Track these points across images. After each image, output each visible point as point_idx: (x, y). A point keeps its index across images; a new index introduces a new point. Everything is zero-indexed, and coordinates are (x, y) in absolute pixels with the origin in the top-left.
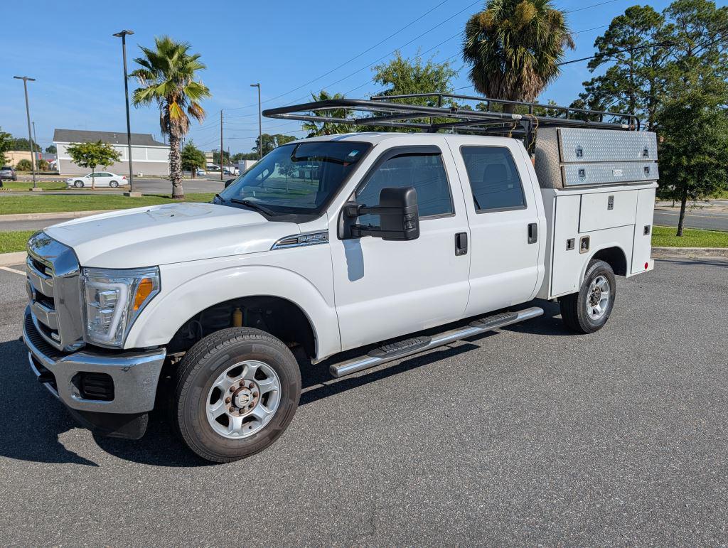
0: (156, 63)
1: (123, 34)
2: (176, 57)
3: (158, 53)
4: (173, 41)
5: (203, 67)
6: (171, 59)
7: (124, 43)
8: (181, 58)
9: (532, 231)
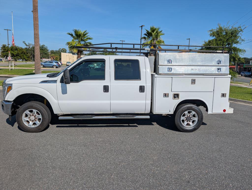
0: (149, 34)
1: (142, 26)
2: (155, 32)
3: (150, 31)
4: (155, 27)
5: (163, 34)
6: (153, 33)
7: (142, 29)
8: (157, 32)
9: (142, 89)
